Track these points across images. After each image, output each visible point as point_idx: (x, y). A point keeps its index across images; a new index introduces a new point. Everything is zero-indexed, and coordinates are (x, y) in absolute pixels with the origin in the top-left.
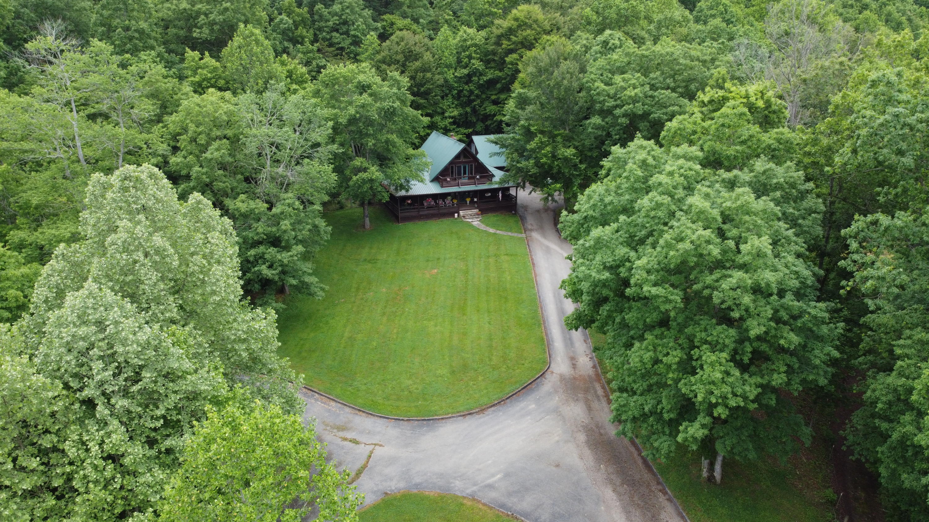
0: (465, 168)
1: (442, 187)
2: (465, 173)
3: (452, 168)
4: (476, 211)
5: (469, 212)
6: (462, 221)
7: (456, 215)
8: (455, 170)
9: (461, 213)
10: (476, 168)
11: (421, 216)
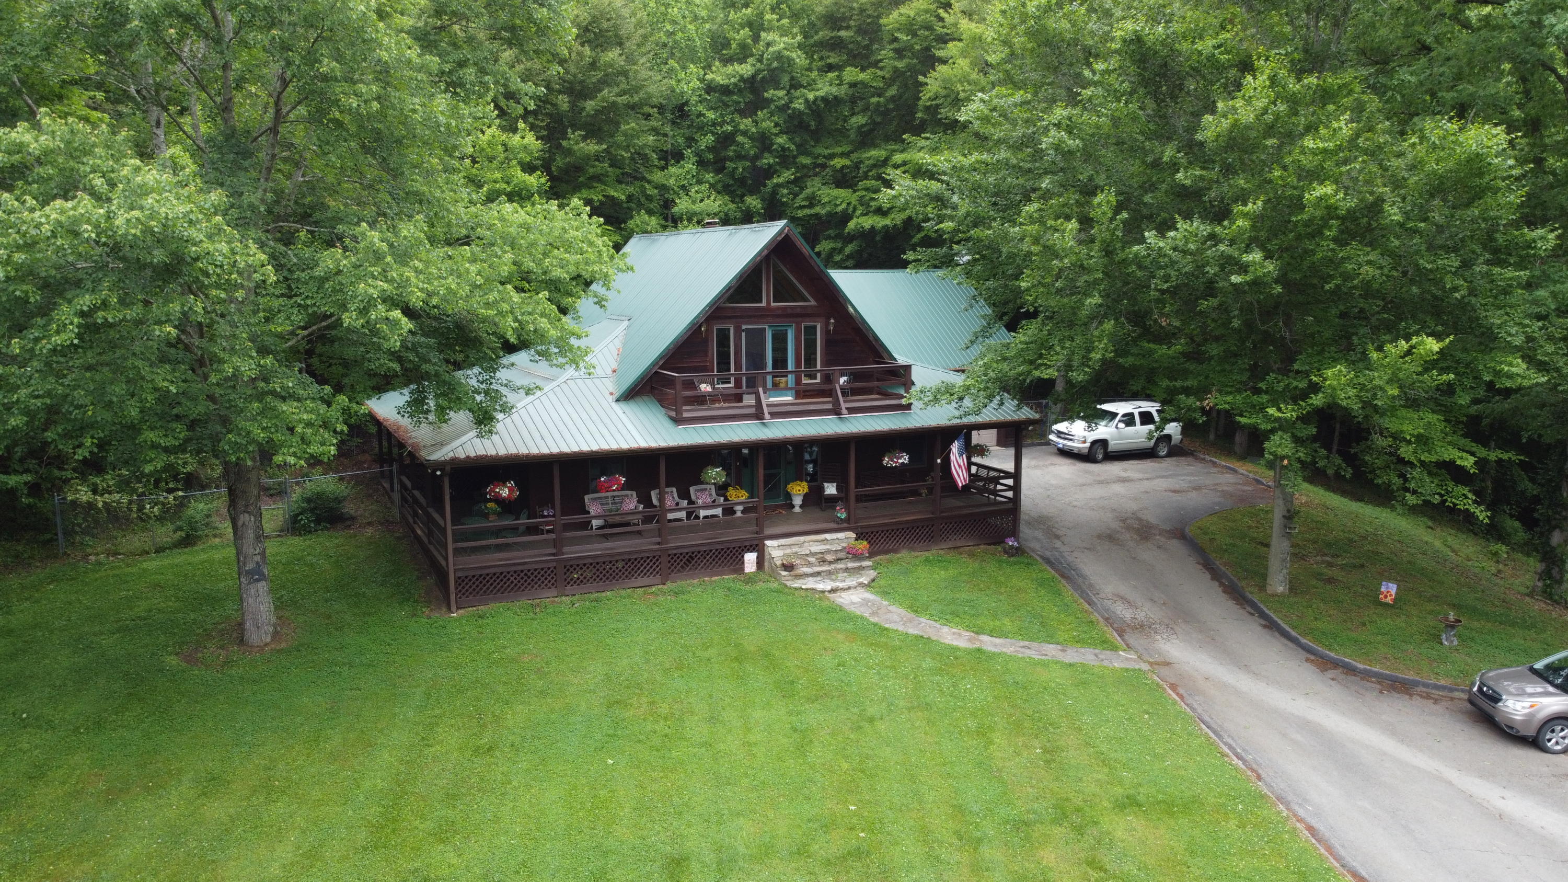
0: (780, 341)
1: (678, 420)
2: (780, 362)
3: (723, 338)
4: (846, 538)
5: (812, 545)
6: (784, 590)
7: (750, 558)
8: (738, 345)
9: (776, 549)
10: (829, 343)
11: (570, 566)
